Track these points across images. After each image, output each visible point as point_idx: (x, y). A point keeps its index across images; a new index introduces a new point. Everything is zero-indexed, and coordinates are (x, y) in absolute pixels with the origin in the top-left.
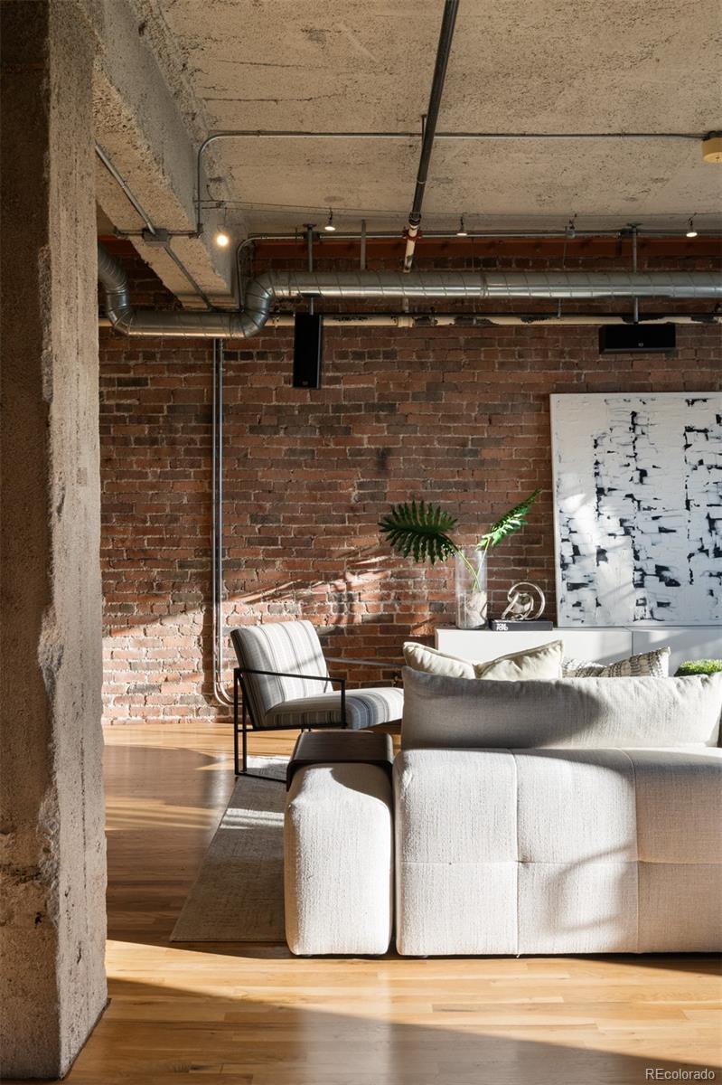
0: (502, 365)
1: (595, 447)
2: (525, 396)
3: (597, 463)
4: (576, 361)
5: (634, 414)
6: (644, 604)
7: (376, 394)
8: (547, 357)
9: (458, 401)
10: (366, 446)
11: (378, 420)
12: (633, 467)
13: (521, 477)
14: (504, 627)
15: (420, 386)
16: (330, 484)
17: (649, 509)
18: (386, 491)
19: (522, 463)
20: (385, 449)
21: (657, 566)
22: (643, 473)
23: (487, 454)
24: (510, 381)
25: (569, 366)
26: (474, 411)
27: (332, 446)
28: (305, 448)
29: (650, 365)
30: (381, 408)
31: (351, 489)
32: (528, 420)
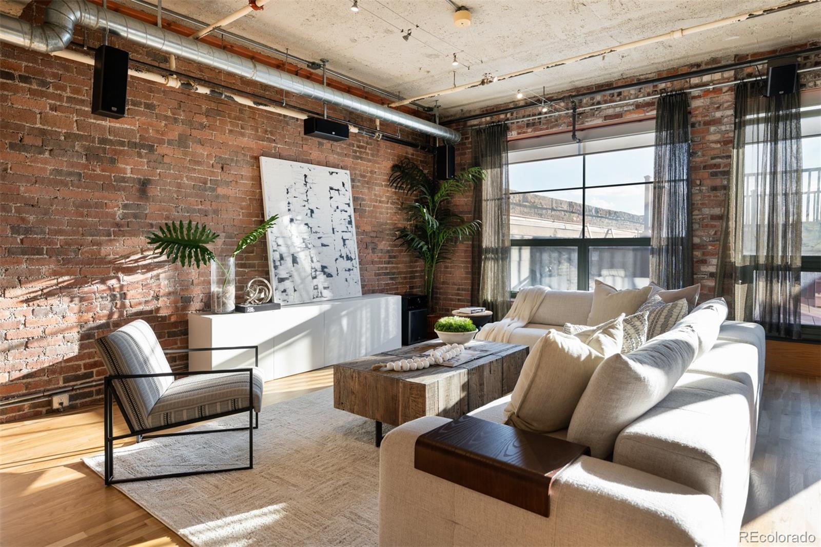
0: (231, 131)
1: (287, 193)
2: (245, 155)
3: (289, 203)
4: (274, 138)
5: (306, 176)
6: (317, 289)
7: (138, 135)
8: (258, 132)
9: (201, 151)
10: (129, 175)
11: (140, 155)
12: (307, 207)
13: (242, 209)
14: (252, 309)
15: (174, 135)
16: (96, 203)
17: (316, 232)
18: (147, 212)
19: (243, 199)
20: (145, 179)
21: (322, 266)
22: (312, 211)
23: (221, 191)
24: (235, 143)
25: (270, 140)
26: (212, 160)
27: (98, 171)
28: (71, 170)
29: (311, 149)
30: (142, 146)
31: (116, 209)
32: (246, 171)
